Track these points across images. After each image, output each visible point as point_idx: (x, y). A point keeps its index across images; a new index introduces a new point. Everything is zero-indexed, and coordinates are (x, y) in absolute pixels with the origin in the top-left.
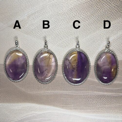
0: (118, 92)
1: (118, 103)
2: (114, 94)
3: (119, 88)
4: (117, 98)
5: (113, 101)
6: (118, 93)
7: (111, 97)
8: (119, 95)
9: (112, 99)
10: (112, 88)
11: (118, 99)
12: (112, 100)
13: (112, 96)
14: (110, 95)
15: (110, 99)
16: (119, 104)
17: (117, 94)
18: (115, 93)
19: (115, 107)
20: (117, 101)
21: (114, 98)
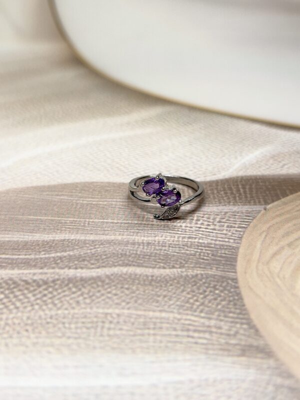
0: (54, 265)
1: (50, 306)
2: (34, 274)
3: (65, 254)
4: (44, 287)
5: (20, 300)
6: (53, 268)
7: (14, 283)
8: (57, 277)
9: (20, 290)
10: (26, 255)
11: (50, 289)
12: (18, 293)
13: (19, 282)
14: (11, 279)
15: (7, 292)
16: (51, 309)
17: (46, 273)
18: (42, 268)
19: (29, 322)
20: (45, 298)
21: (27, 289)
